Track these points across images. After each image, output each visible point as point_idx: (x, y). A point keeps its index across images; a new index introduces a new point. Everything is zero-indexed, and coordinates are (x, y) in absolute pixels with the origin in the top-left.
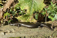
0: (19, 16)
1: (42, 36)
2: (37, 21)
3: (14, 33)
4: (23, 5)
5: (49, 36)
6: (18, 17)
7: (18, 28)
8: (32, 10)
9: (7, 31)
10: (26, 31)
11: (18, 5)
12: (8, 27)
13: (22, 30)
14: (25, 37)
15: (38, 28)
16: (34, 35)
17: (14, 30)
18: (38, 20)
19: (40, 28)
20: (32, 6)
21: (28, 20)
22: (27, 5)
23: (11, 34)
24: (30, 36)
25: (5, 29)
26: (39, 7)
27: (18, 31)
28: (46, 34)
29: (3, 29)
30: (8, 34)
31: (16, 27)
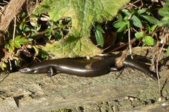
0: (51, 43)
1: (132, 99)
2: (102, 51)
3: (44, 99)
4: (58, 6)
5: (153, 98)
6: (48, 44)
7: (49, 79)
8: (85, 19)
9: (20, 92)
10: (80, 89)
11: (43, 6)
12: (17, 78)
13: (64, 84)
14: (81, 108)
15: (110, 74)
16: (106, 98)
17: (40, 89)
18: (104, 48)
19: (118, 73)
20: (86, 6)
21: (74, 50)
22: (69, 5)
23: (35, 102)
24: (94, 102)
25: (11, 85)
26: (105, 8)
27: (53, 90)
28: (142, 91)
29: (6, 88)
30: (28, 104)
31: (42, 75)
